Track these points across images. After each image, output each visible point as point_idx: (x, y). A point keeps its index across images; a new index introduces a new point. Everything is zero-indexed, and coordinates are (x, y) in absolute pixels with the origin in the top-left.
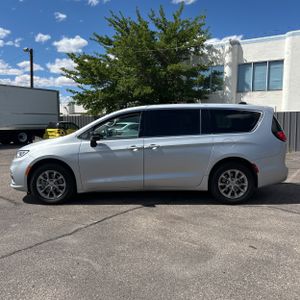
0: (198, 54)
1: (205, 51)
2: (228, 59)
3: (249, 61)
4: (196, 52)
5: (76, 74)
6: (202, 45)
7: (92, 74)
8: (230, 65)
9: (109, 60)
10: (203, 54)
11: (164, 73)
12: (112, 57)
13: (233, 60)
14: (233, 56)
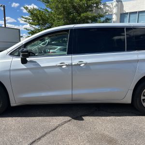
0: (98, 8)
1: (102, 6)
2: (115, 11)
3: (127, 12)
4: (97, 7)
5: (29, 19)
6: (100, 3)
7: (38, 19)
8: (116, 14)
9: (48, 12)
10: (100, 8)
11: (79, 18)
12: (49, 10)
13: (118, 11)
14: (118, 9)
